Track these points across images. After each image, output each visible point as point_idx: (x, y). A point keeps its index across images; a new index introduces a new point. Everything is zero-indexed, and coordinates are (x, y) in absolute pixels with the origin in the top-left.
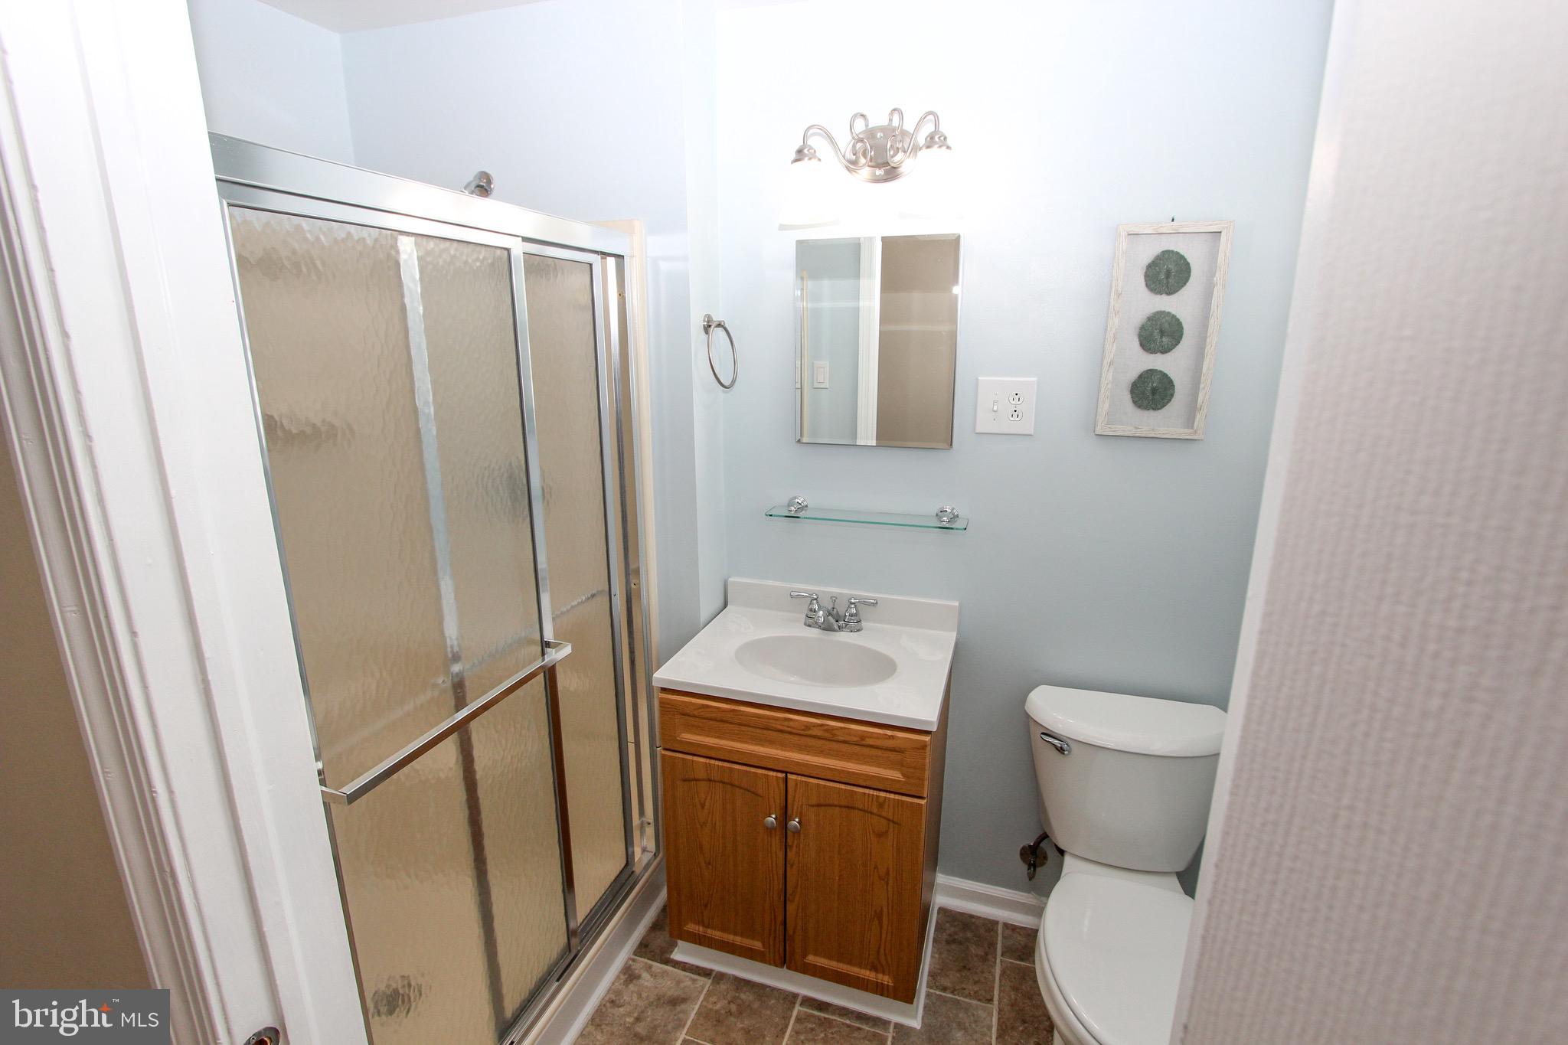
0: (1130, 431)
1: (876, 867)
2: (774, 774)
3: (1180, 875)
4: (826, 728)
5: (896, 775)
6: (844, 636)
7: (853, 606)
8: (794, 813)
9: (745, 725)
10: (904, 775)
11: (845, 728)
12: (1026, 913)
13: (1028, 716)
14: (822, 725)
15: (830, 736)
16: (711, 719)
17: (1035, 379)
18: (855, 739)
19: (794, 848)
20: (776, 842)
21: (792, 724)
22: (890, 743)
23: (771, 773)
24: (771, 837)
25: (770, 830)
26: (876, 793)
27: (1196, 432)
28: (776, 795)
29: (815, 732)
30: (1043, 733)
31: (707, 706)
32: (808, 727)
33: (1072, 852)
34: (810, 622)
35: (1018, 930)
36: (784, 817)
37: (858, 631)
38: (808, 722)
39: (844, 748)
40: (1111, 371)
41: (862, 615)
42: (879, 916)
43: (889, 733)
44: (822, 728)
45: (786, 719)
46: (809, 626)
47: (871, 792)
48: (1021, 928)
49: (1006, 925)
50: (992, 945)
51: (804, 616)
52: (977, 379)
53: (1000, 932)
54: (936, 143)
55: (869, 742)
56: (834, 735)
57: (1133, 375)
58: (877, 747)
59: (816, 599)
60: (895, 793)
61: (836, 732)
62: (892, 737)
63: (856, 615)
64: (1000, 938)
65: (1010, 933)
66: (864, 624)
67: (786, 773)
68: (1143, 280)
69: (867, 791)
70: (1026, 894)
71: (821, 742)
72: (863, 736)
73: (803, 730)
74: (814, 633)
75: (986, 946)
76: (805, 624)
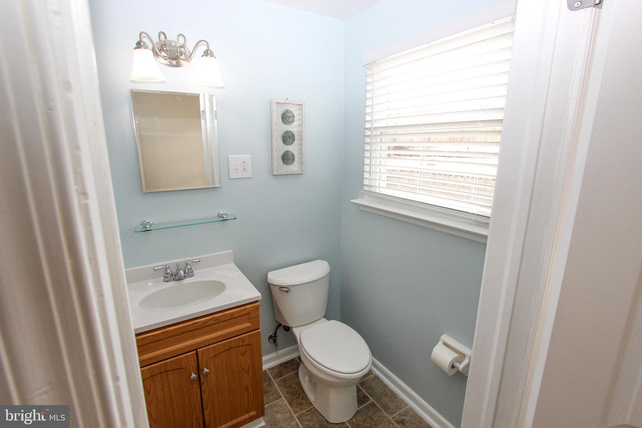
0: (285, 172)
1: (243, 369)
2: (190, 353)
3: (324, 317)
4: (214, 319)
5: (248, 324)
6: (188, 281)
7: (188, 265)
8: (203, 366)
9: (172, 337)
10: (251, 323)
11: (224, 315)
12: (274, 360)
13: (269, 284)
14: (213, 318)
15: (218, 321)
16: (150, 343)
17: (250, 156)
18: (229, 317)
19: (205, 383)
20: (196, 386)
21: (197, 325)
22: (244, 312)
23: (188, 354)
24: (192, 385)
25: (192, 381)
26: (240, 337)
27: (303, 171)
28: (193, 364)
29: (211, 322)
30: (280, 288)
31: (147, 337)
32: (206, 322)
33: (294, 326)
34: (167, 280)
35: (274, 368)
36: (199, 371)
37: (193, 276)
38: (206, 320)
39: (225, 323)
40: (276, 151)
41: (193, 268)
42: (247, 389)
43: (243, 308)
44: (213, 319)
45: (194, 324)
46: (167, 281)
47: (238, 337)
48: (274, 367)
49: (269, 369)
50: (269, 379)
51: (162, 278)
52: (228, 157)
53: (269, 373)
54: (209, 54)
55: (235, 316)
56: (219, 320)
57: (282, 153)
58: (239, 317)
59: (168, 268)
60: (248, 332)
61: (220, 318)
62: (245, 309)
63: (191, 269)
64: (270, 375)
65: (272, 371)
66: (194, 272)
67: (196, 350)
68: (281, 119)
69: (237, 338)
70: (272, 354)
71: (211, 327)
72: (232, 314)
73: (204, 325)
74: (172, 284)
75: (267, 380)
76: (164, 281)
